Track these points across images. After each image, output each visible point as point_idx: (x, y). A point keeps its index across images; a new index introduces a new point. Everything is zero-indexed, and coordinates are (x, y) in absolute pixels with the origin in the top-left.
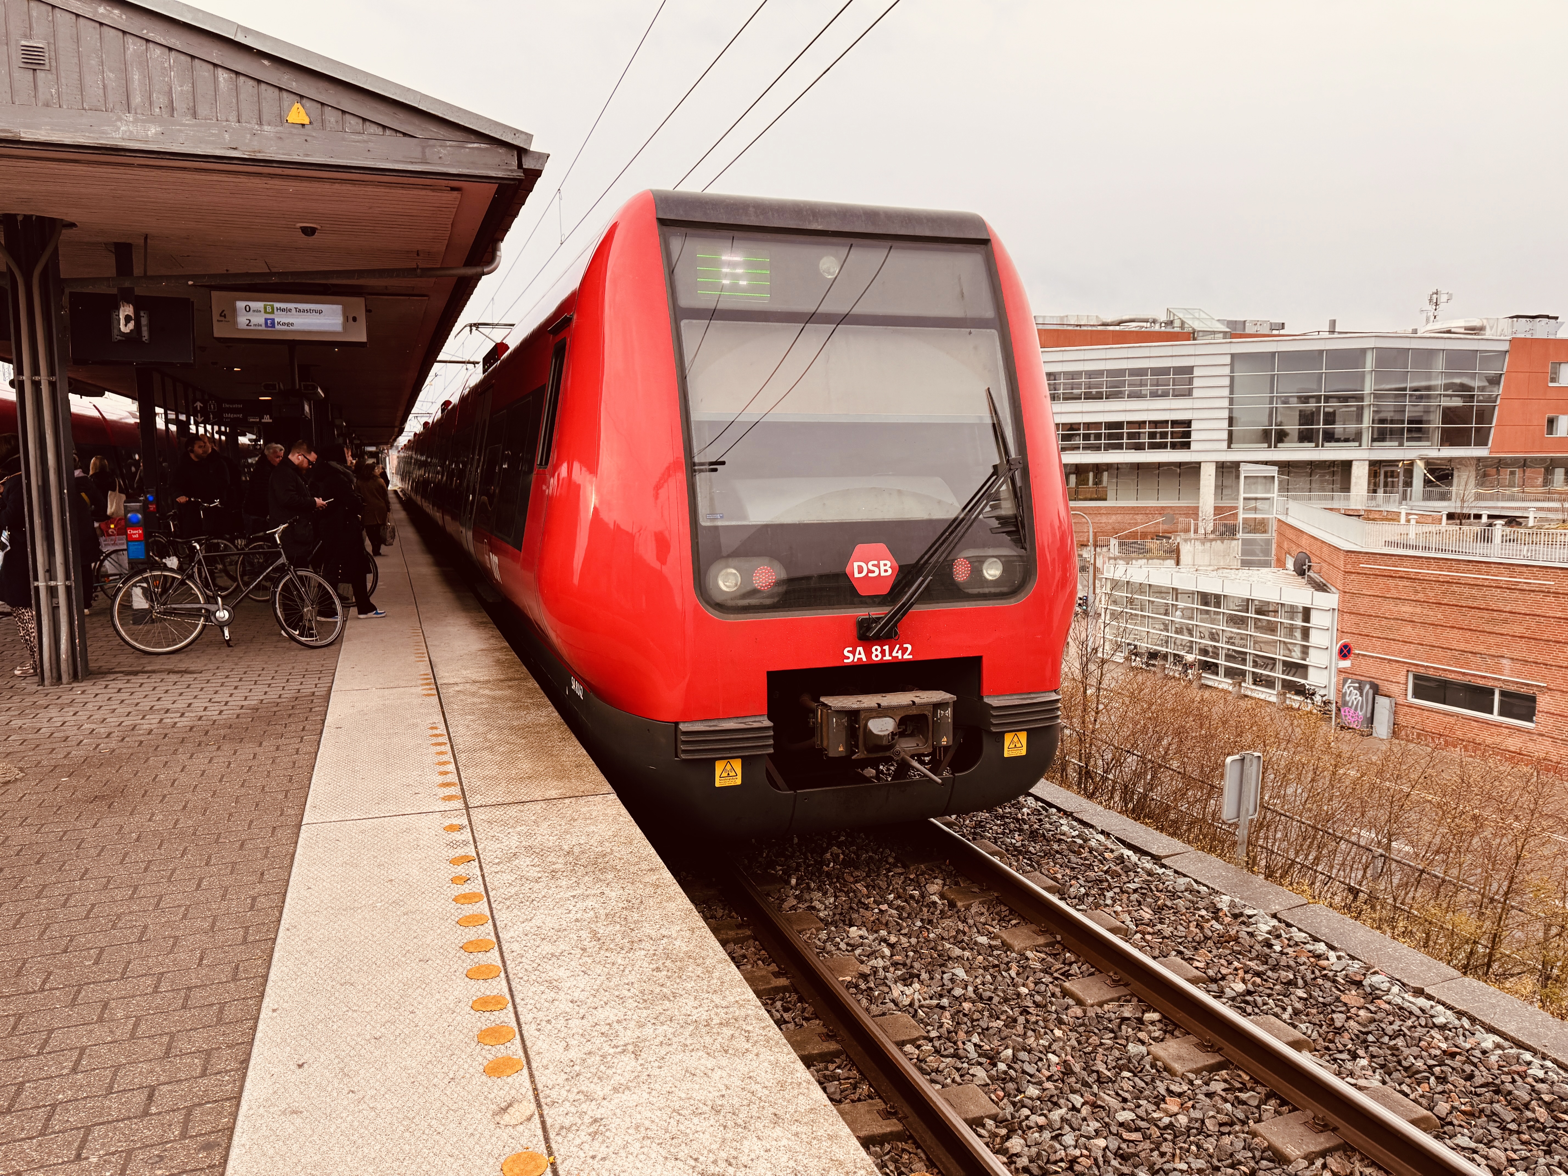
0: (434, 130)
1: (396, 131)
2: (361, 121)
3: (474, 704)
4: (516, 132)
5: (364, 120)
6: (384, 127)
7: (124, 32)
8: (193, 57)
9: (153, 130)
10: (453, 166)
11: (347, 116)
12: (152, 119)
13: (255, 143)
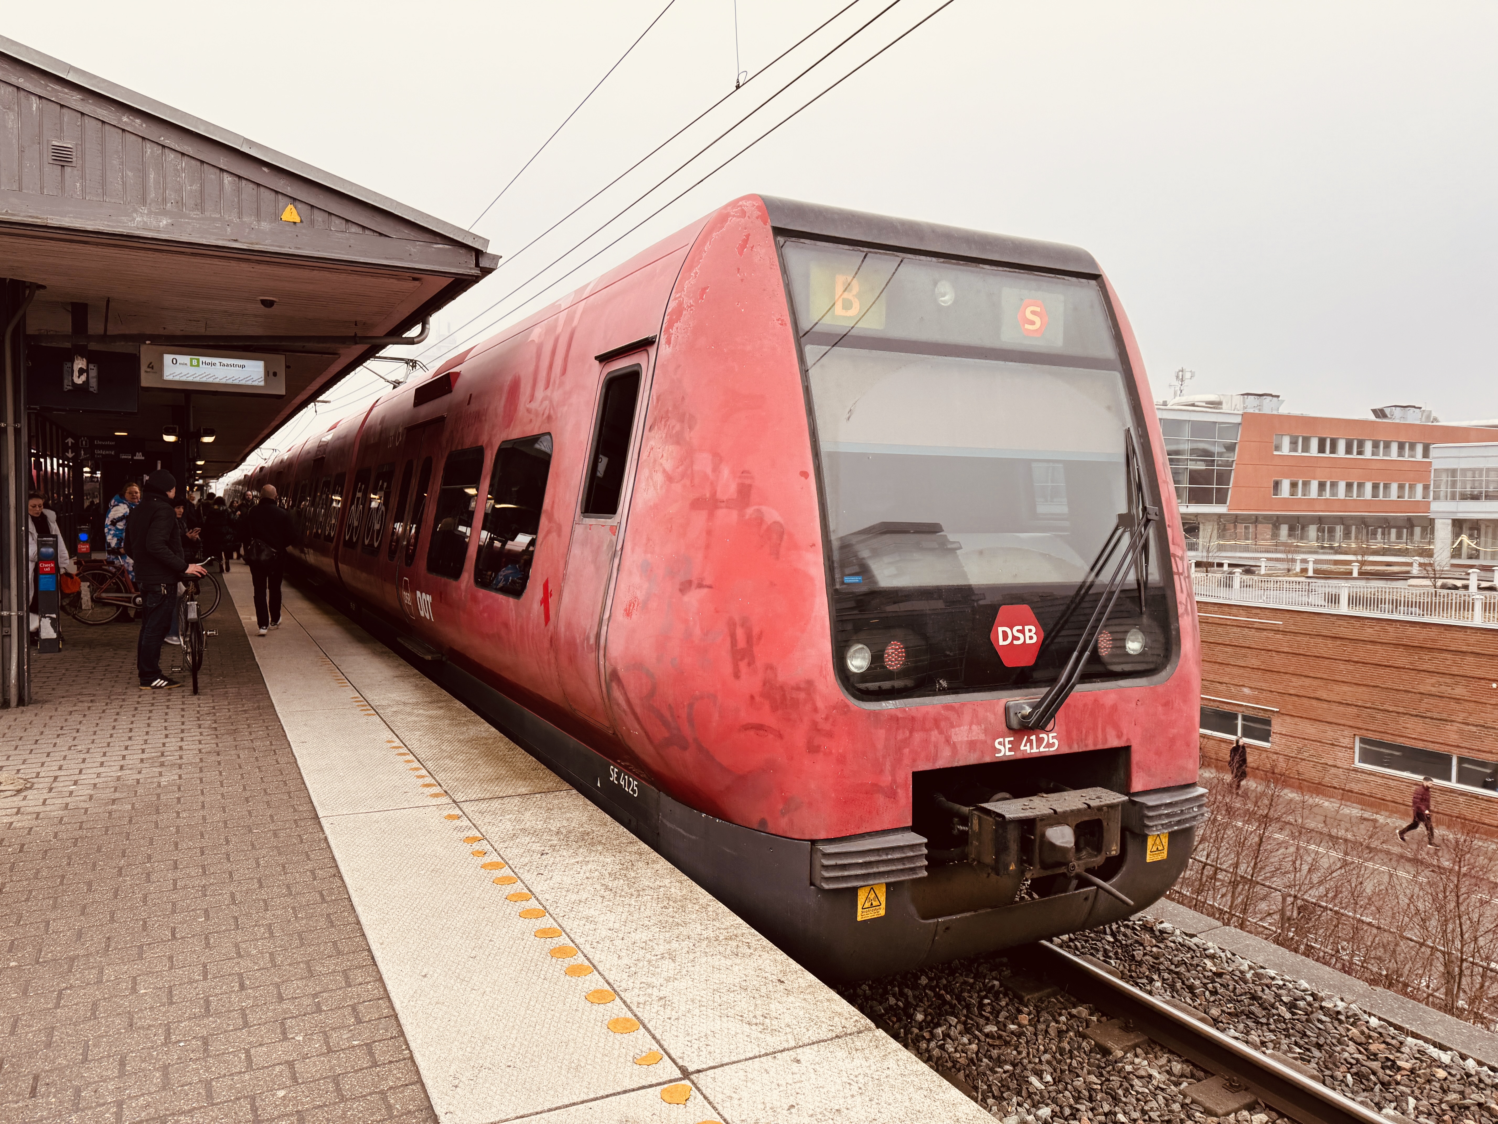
0: (407, 233)
1: (374, 231)
2: (344, 222)
3: (415, 722)
4: (475, 237)
5: (347, 221)
6: (364, 227)
7: (143, 138)
8: (202, 162)
9: (164, 222)
10: (422, 263)
11: (333, 217)
12: (164, 213)
13: (253, 236)
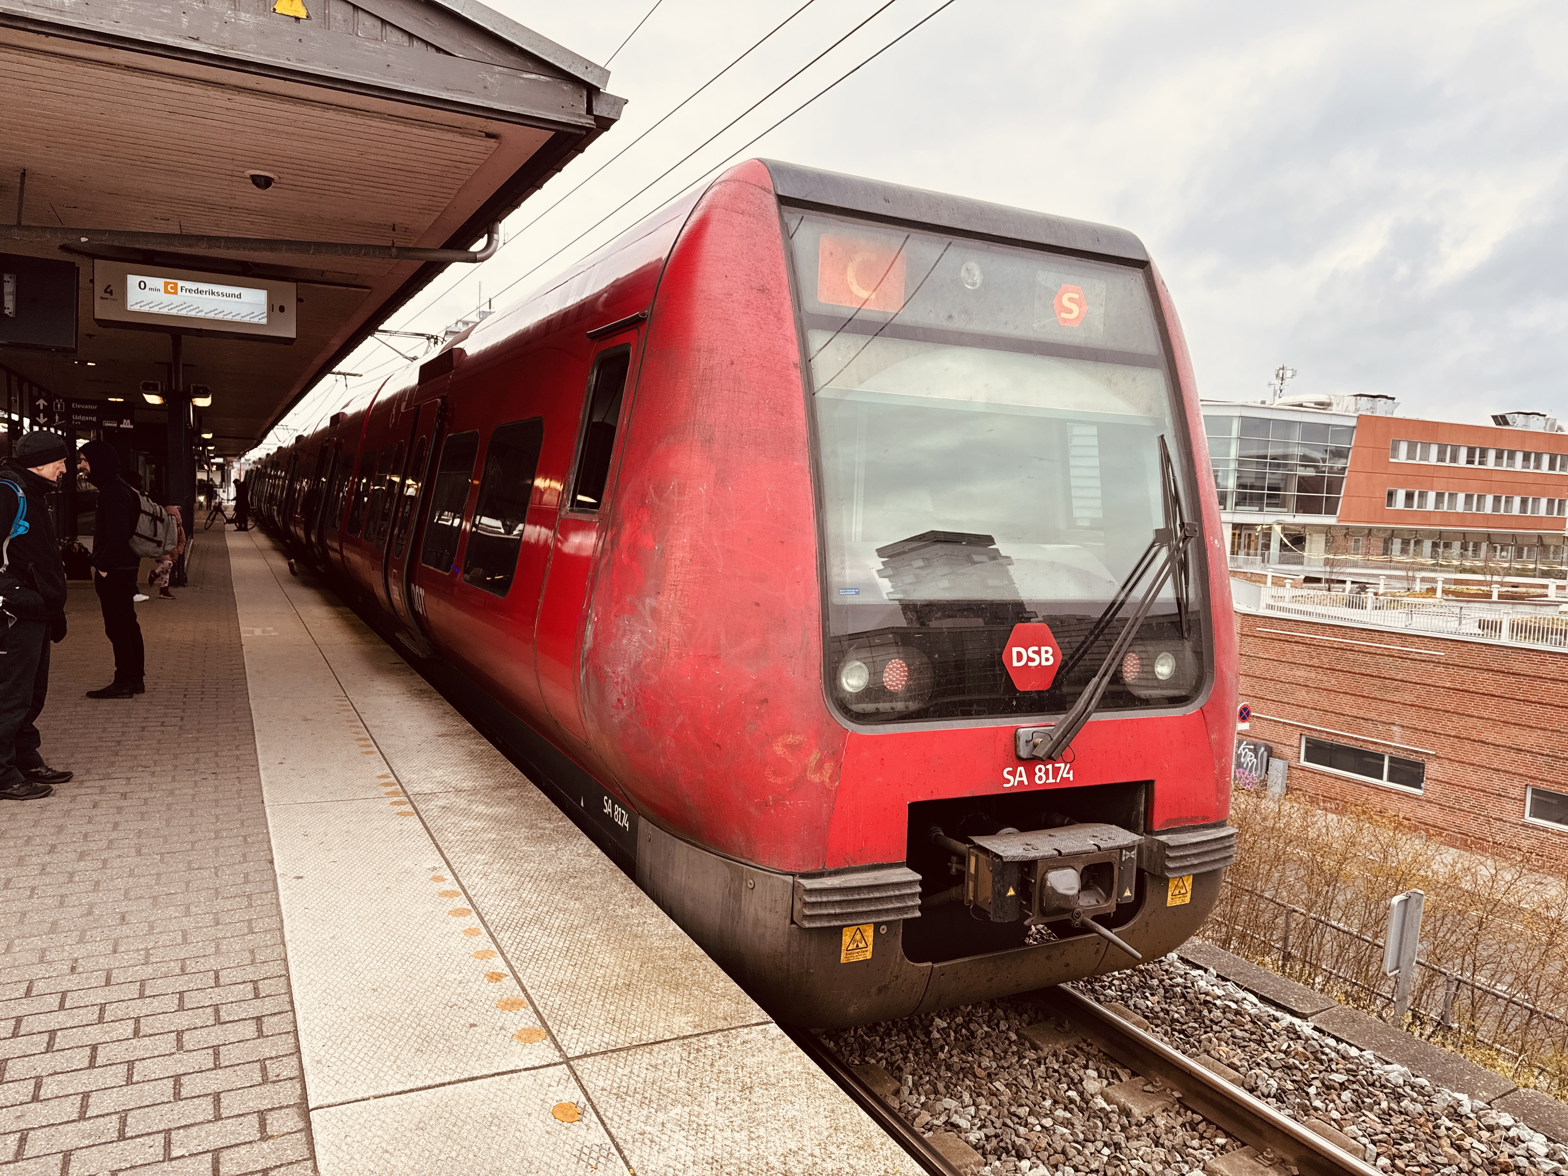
0: (479, 48)
1: (427, 43)
2: (378, 24)
3: (474, 832)
4: (589, 65)
5: (384, 22)
6: (411, 36)
10: (504, 102)
11: (360, 13)
13: (226, 35)
